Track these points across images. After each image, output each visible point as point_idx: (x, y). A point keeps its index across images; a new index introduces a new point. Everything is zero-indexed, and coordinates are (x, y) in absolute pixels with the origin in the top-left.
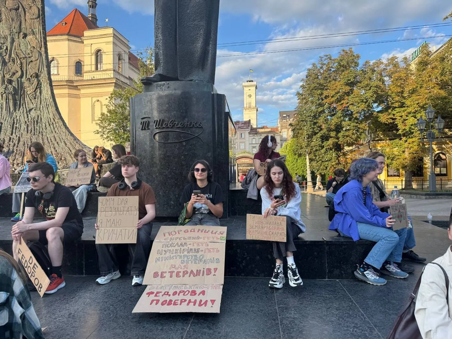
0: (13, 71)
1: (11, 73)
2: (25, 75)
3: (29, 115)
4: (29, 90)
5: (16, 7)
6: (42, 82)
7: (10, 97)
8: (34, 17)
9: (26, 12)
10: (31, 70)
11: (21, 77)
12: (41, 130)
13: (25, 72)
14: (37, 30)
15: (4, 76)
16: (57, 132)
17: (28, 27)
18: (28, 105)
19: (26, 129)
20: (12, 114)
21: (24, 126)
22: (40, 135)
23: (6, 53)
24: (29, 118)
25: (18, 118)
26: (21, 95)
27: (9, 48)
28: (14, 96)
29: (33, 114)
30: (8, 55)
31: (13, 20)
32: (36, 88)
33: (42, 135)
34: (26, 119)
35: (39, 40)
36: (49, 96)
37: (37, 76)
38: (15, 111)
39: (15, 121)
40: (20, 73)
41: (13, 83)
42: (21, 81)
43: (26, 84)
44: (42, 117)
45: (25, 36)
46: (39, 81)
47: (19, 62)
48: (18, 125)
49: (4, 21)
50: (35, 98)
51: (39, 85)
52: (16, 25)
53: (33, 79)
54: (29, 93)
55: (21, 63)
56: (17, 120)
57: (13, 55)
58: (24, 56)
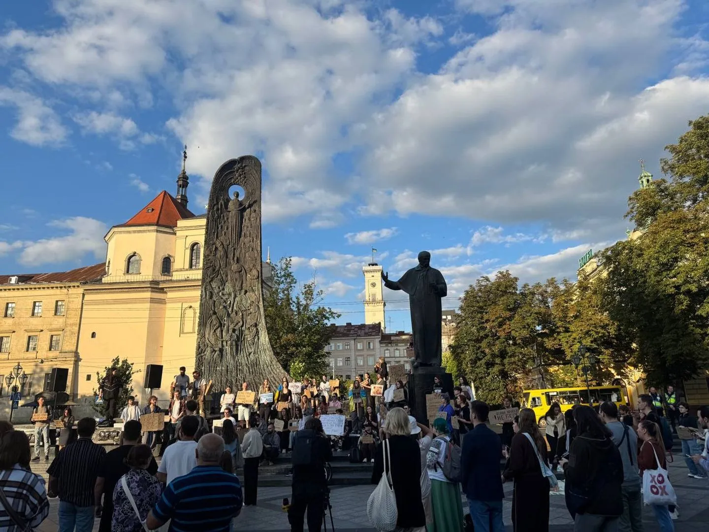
0: (236, 321)
1: (235, 324)
2: (245, 325)
3: (249, 358)
4: (249, 338)
5: (240, 270)
6: (259, 330)
7: (234, 343)
8: (255, 278)
9: (248, 274)
10: (250, 321)
11: (242, 326)
12: (261, 371)
13: (245, 322)
14: (256, 288)
15: (229, 326)
16: (276, 373)
17: (249, 285)
18: (248, 349)
19: (248, 371)
20: (235, 357)
21: (245, 368)
22: (261, 376)
23: (230, 307)
24: (249, 360)
25: (240, 361)
26: (241, 341)
27: (232, 303)
28: (236, 342)
29: (252, 357)
30: (231, 308)
31: (236, 280)
32: (255, 336)
33: (262, 375)
34: (247, 362)
35: (258, 296)
36: (267, 342)
37: (256, 325)
38: (237, 354)
39: (238, 364)
40: (241, 323)
41: (236, 332)
42: (241, 329)
43: (247, 332)
44: (260, 360)
45: (246, 292)
46: (257, 329)
47: (241, 314)
48: (240, 367)
49: (229, 281)
50: (253, 344)
51: (257, 332)
52: (238, 284)
53: (252, 328)
54: (249, 339)
55: (242, 315)
56: (239, 363)
57: (235, 308)
58: (244, 309)
